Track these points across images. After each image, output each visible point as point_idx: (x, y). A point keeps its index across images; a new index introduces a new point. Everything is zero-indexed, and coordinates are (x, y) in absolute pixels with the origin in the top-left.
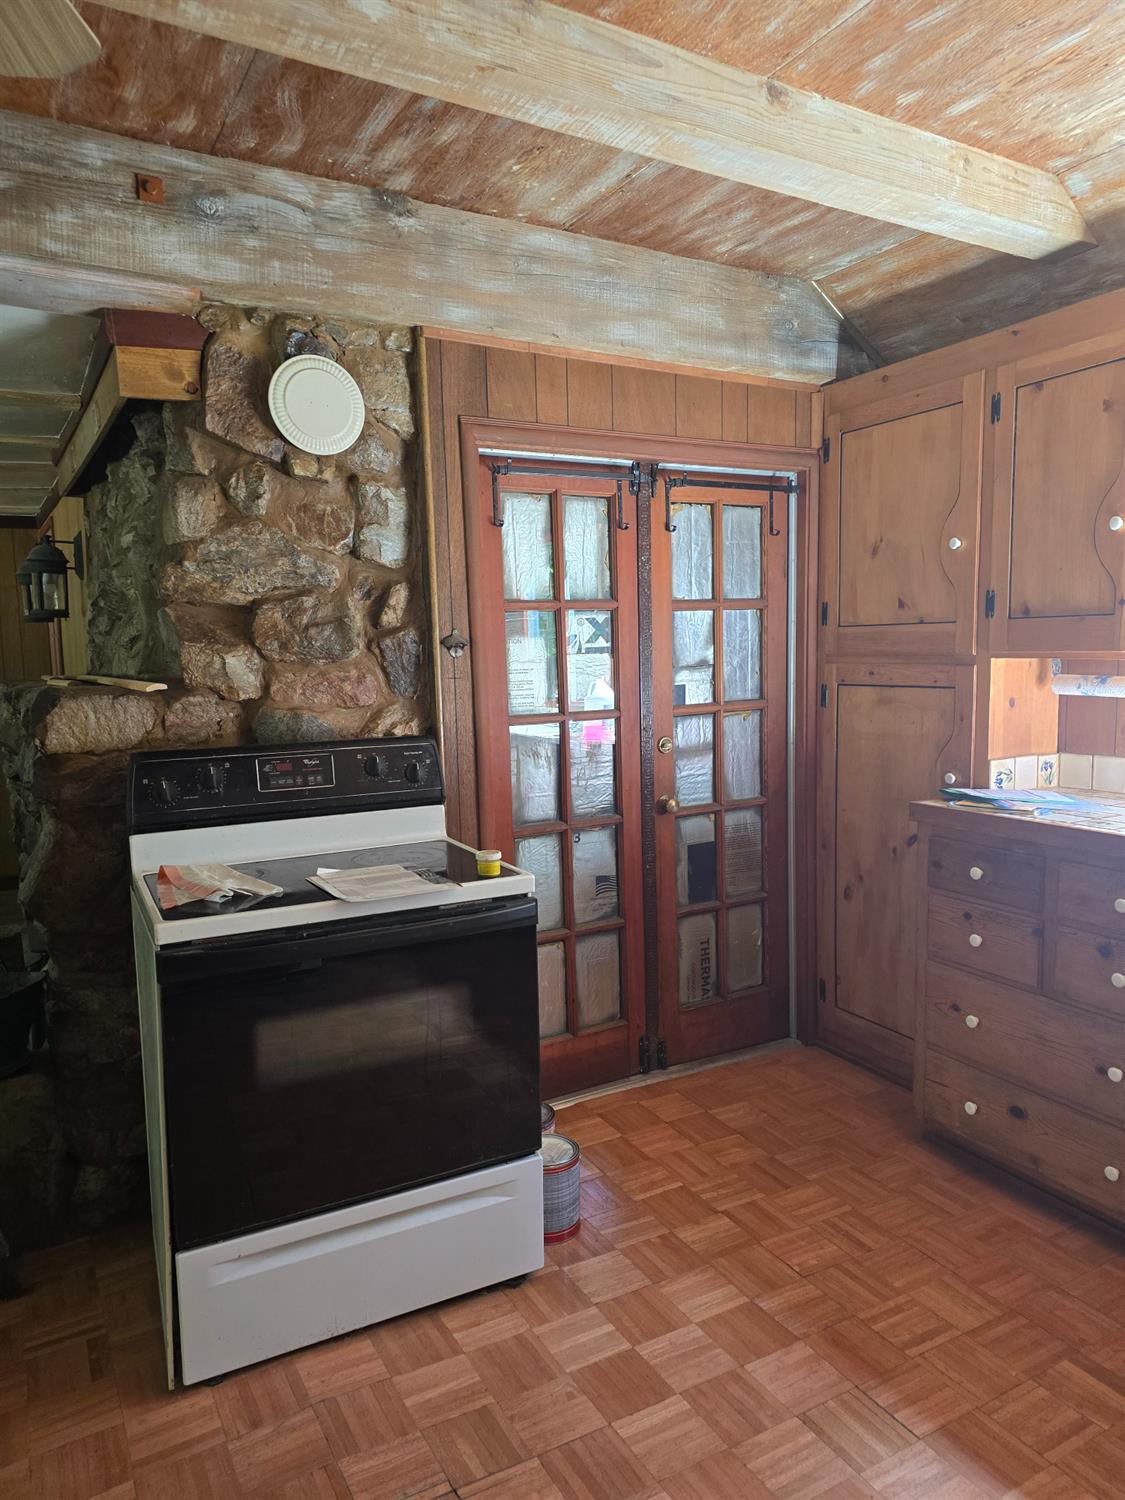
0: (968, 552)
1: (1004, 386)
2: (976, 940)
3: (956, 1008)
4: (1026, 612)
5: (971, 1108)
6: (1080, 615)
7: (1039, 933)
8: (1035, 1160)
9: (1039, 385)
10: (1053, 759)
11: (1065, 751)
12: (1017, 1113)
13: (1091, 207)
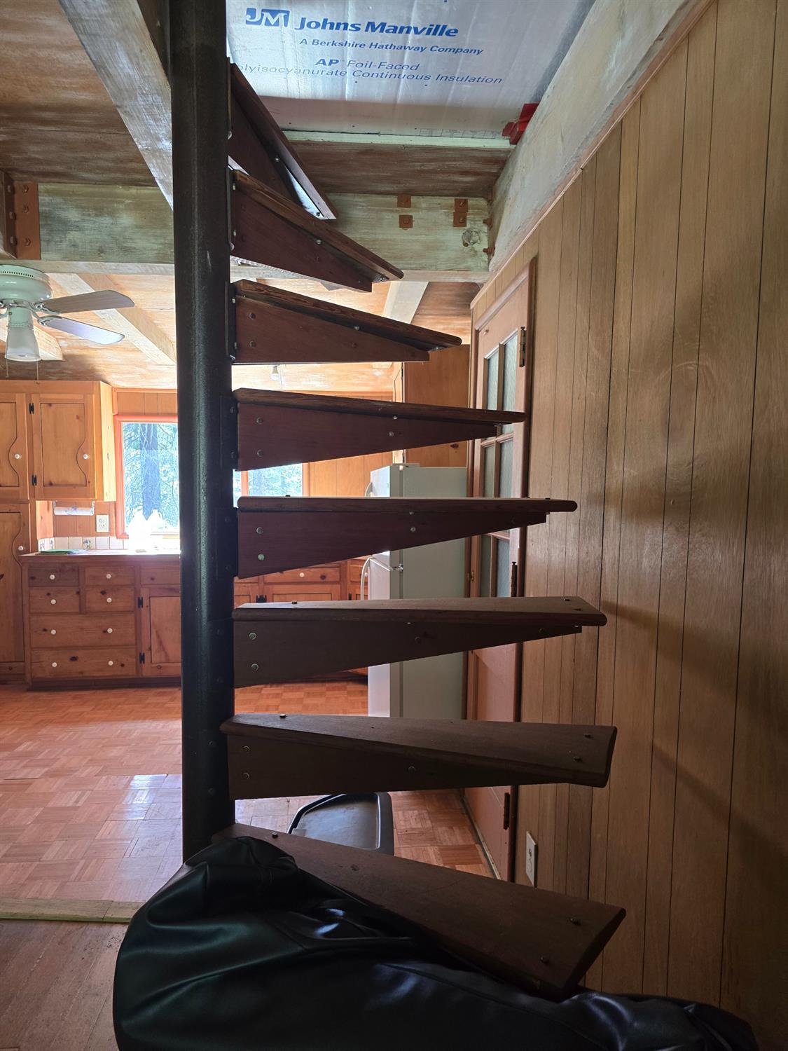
0: (23, 460)
1: (35, 400)
2: (54, 602)
3: (45, 630)
4: (51, 484)
5: (55, 665)
6: (74, 486)
7: (78, 593)
8: (82, 673)
9: (50, 405)
10: (53, 539)
11: (57, 536)
12: (74, 659)
13: (66, 351)
